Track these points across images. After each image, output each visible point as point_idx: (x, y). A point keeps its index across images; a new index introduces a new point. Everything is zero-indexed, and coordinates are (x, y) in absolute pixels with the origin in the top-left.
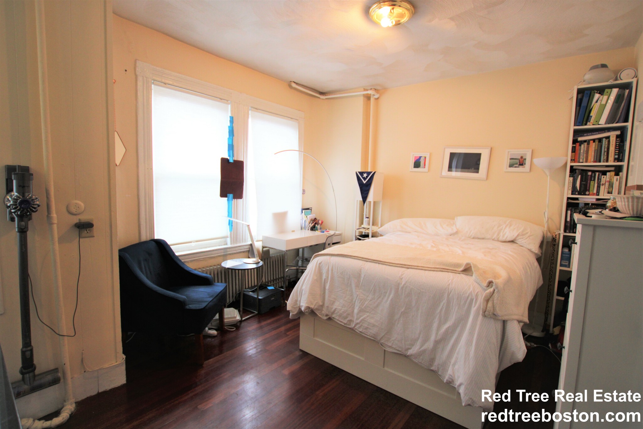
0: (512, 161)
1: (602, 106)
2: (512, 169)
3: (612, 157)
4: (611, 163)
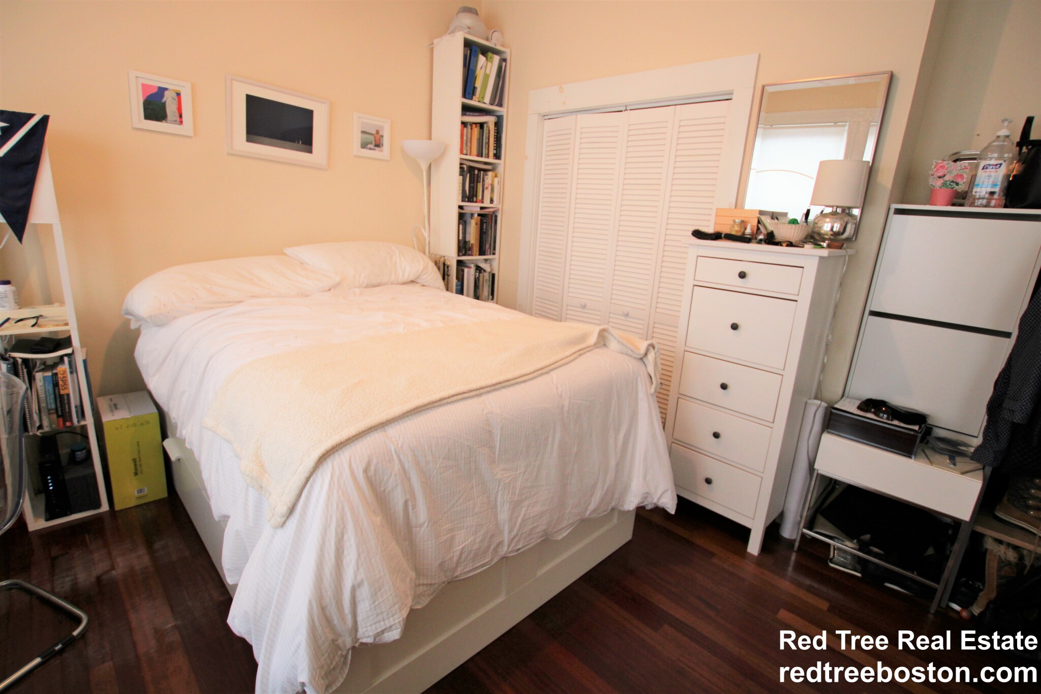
0: (365, 137)
1: (487, 77)
2: (366, 152)
3: (492, 152)
4: (491, 160)
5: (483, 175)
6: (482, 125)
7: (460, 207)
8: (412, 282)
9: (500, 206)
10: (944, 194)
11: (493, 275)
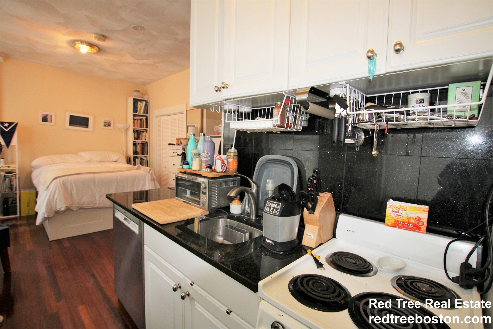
0: (105, 123)
1: (141, 107)
2: (105, 127)
3: (145, 126)
4: (145, 128)
5: (142, 133)
6: (141, 119)
7: (134, 141)
8: (115, 161)
9: (148, 141)
10: (216, 133)
11: (148, 161)
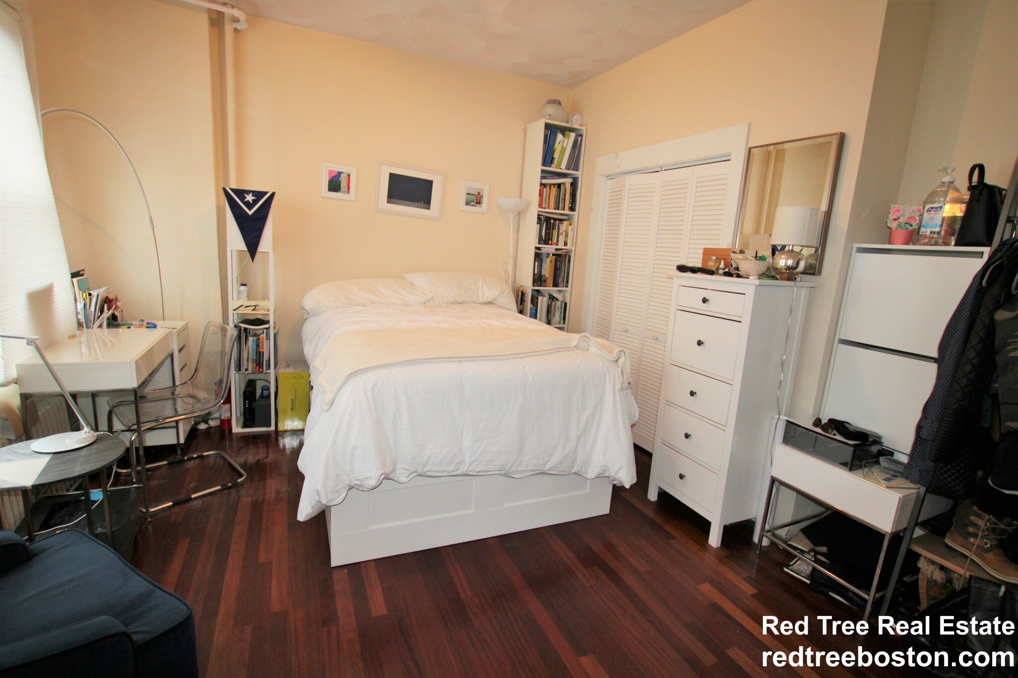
0: (469, 196)
1: (563, 150)
2: (469, 208)
3: (567, 205)
4: (566, 212)
5: (558, 224)
6: (559, 186)
7: (537, 248)
9: (573, 248)
10: (900, 235)
11: (566, 304)
